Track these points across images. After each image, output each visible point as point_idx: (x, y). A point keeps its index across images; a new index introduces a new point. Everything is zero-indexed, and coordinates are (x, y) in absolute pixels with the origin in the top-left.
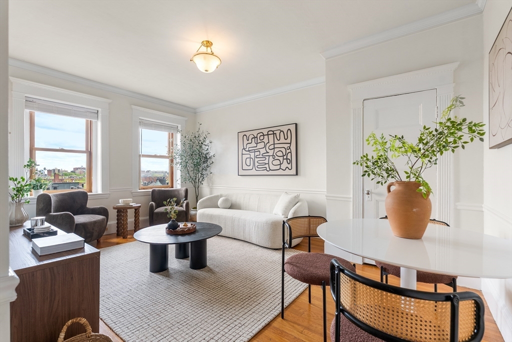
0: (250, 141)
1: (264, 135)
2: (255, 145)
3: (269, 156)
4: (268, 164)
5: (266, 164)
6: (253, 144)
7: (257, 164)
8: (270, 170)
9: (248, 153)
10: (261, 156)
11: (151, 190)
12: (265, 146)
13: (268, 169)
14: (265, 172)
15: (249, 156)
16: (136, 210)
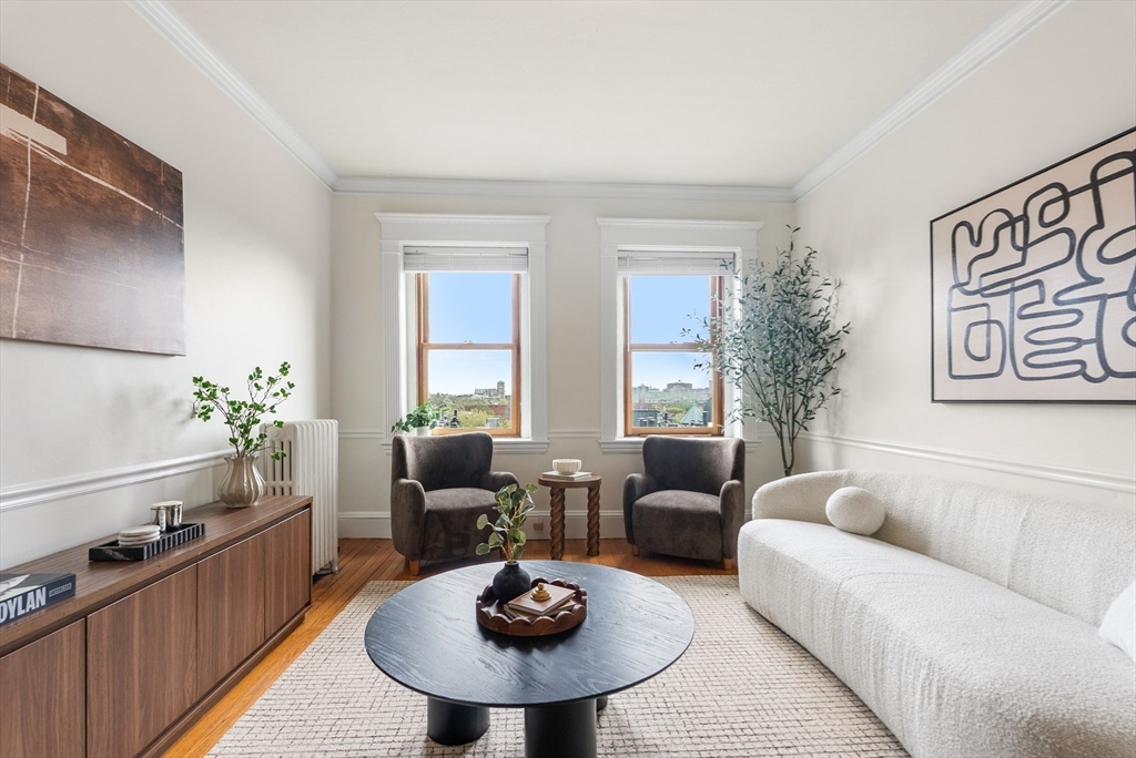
0: (987, 245)
1: (1066, 196)
2: (1018, 256)
3: (1103, 298)
4: (1099, 340)
5: (1080, 342)
6: (1007, 255)
7: (1022, 349)
8: (1109, 373)
9: (978, 299)
10: (1049, 306)
11: (644, 439)
12: (1076, 250)
13: (1095, 370)
14: (1078, 388)
15: (981, 314)
16: (590, 490)
